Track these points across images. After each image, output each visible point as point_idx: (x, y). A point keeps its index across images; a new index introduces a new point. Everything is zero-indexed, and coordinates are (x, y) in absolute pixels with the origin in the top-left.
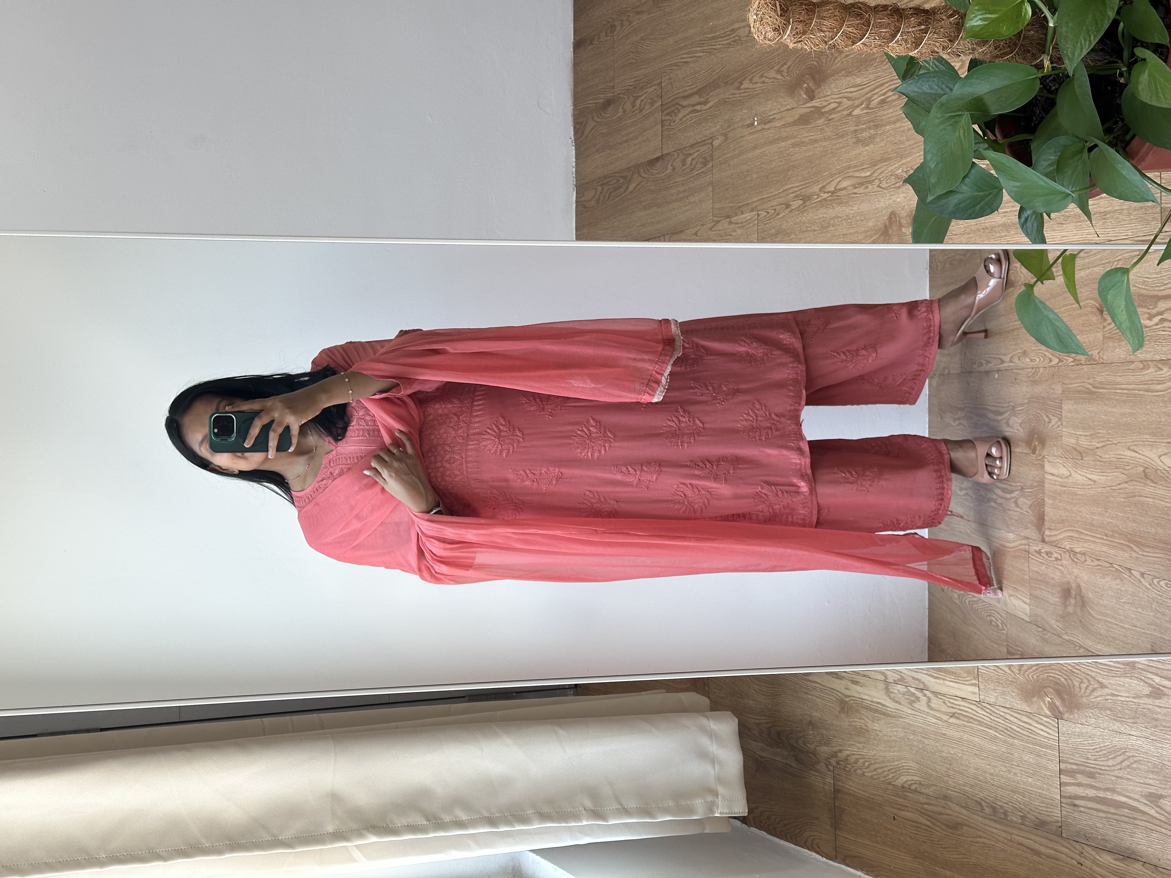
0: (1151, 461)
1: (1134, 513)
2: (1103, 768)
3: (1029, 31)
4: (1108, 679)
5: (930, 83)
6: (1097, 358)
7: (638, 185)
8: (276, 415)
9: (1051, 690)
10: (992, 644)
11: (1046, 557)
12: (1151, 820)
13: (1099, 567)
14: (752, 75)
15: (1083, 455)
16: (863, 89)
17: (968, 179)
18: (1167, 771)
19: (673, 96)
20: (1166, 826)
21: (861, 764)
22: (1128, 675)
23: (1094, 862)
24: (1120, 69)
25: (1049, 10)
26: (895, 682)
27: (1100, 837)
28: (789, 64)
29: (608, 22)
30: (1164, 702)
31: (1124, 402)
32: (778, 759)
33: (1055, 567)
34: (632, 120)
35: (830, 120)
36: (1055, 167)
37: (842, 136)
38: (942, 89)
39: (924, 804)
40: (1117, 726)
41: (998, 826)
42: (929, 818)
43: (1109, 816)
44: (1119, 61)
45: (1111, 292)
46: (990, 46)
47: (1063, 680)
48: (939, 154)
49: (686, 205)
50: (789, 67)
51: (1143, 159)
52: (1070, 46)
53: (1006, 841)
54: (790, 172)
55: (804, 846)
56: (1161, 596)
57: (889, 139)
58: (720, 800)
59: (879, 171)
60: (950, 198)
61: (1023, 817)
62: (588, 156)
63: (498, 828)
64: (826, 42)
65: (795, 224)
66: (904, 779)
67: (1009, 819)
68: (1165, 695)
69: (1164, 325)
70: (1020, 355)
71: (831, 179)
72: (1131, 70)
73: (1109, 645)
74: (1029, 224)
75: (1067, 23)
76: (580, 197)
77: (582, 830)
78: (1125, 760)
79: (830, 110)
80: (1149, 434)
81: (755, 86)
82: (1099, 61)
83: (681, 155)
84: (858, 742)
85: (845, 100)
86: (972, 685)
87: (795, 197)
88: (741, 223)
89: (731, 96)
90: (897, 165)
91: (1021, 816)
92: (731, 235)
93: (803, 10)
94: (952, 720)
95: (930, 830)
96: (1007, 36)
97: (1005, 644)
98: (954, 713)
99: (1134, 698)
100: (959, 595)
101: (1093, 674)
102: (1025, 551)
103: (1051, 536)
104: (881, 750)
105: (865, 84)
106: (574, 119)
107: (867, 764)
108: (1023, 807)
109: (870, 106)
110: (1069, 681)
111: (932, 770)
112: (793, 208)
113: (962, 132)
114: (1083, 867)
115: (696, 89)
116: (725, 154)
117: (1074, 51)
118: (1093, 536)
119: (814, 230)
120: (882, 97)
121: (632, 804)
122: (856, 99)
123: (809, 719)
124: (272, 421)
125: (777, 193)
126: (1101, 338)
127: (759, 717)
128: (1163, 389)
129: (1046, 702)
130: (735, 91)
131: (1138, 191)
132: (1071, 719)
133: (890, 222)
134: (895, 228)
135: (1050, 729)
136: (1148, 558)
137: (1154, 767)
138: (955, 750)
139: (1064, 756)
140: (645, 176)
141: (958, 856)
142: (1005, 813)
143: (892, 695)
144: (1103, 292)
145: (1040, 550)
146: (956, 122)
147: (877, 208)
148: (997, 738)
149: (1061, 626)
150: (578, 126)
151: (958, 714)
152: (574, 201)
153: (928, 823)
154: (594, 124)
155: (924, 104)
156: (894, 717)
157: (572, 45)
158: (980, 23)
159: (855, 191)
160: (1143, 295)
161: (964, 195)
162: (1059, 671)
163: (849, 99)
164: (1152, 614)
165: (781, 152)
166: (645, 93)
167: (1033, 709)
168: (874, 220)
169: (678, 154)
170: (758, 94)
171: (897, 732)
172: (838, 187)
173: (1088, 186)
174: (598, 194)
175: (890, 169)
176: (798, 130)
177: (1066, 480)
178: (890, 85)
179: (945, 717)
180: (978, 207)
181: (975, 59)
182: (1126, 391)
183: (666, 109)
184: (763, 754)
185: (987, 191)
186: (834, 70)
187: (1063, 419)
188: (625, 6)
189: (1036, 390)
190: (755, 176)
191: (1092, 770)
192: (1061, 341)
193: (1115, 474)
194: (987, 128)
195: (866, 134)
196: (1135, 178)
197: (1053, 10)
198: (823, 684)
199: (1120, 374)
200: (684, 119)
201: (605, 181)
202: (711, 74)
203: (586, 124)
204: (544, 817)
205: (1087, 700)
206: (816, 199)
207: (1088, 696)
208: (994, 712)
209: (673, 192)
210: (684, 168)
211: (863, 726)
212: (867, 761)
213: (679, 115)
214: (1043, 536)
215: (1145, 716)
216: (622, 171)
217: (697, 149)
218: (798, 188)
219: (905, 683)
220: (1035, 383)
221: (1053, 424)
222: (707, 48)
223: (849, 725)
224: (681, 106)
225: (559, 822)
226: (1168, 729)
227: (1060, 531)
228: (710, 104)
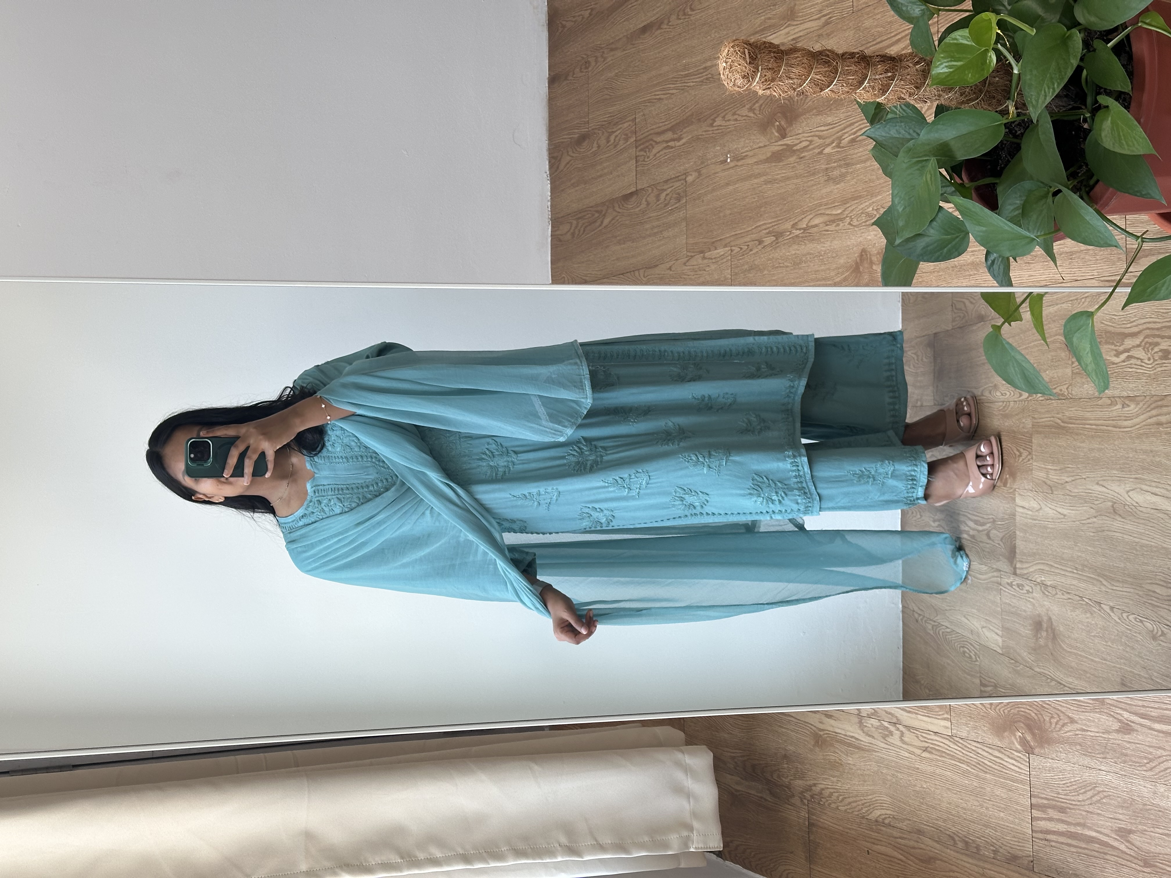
0: (1119, 496)
1: (1103, 547)
2: (1074, 803)
3: (995, 77)
4: (1078, 714)
5: (897, 128)
6: (1066, 394)
7: (613, 219)
8: (252, 441)
9: (1022, 725)
10: (966, 675)
11: (1017, 589)
12: (1121, 855)
13: (1070, 601)
14: (724, 113)
15: (1053, 489)
16: (834, 127)
17: (935, 223)
18: (1137, 806)
19: (648, 131)
20: (1136, 861)
21: (836, 798)
24: (1084, 115)
25: (1014, 57)
26: (869, 716)
27: (1071, 872)
28: (761, 102)
29: (583, 58)
30: (1133, 737)
31: (1092, 437)
32: (753, 792)
33: (1026, 600)
34: (607, 155)
35: (802, 158)
36: (1020, 211)
37: (814, 174)
38: (909, 134)
39: (897, 838)
40: (1087, 761)
41: (970, 861)
42: (901, 852)
43: (1080, 850)
44: (1083, 107)
45: (1077, 335)
46: (956, 93)
47: (1033, 715)
48: (907, 198)
49: (660, 240)
50: (761, 105)
51: (1106, 204)
52: (1034, 93)
53: (978, 875)
54: (763, 209)
56: (1130, 630)
57: (859, 178)
58: (695, 835)
59: (850, 209)
60: (918, 241)
61: (995, 852)
62: (563, 190)
63: (473, 865)
64: (794, 89)
65: (769, 260)
66: (877, 813)
67: (981, 853)
68: (1133, 730)
69: (1131, 362)
70: (991, 388)
71: (803, 216)
72: (1094, 115)
73: (1080, 679)
74: (995, 267)
75: (1031, 71)
76: (556, 231)
77: (558, 866)
78: (1095, 795)
79: (802, 148)
80: (1117, 470)
81: (728, 123)
82: (1064, 106)
83: (655, 190)
84: (832, 776)
85: (816, 139)
86: (945, 719)
87: (768, 233)
88: (715, 258)
89: (704, 133)
90: (867, 204)
91: (993, 851)
92: (705, 270)
93: (772, 57)
94: (925, 755)
95: (902, 863)
96: (972, 83)
97: (978, 675)
98: (927, 748)
99: (1103, 733)
100: (933, 626)
101: (1063, 709)
102: (998, 583)
103: (1022, 569)
104: (854, 784)
105: (836, 123)
106: (550, 154)
107: (841, 798)
108: (995, 841)
109: (841, 145)
110: (1040, 716)
111: (905, 804)
112: (766, 244)
113: (929, 176)
115: (670, 126)
116: (699, 190)
117: (1038, 99)
118: (1064, 570)
119: (787, 267)
120: (853, 136)
121: (607, 840)
122: (827, 138)
123: (783, 753)
124: (248, 448)
125: (750, 229)
126: (1070, 374)
127: (734, 751)
128: (1130, 425)
129: (1017, 737)
130: (708, 128)
131: (1102, 236)
132: (1042, 753)
133: (861, 260)
134: (866, 265)
135: (1021, 763)
136: (1117, 592)
137: (1124, 803)
138: (928, 784)
139: (1035, 790)
140: (620, 211)
142: (978, 848)
143: (865, 729)
144: (1068, 335)
145: (1012, 582)
146: (923, 167)
147: (848, 246)
148: (969, 772)
149: (1033, 658)
150: (553, 161)
151: (931, 748)
152: (550, 235)
153: (901, 857)
154: (569, 158)
155: (891, 148)
156: (868, 751)
157: (547, 81)
158: (946, 70)
159: (827, 228)
160: (1109, 332)
161: (931, 238)
162: (1030, 706)
163: (820, 137)
164: (1121, 648)
165: (754, 189)
166: (619, 129)
167: (1004, 744)
168: (845, 257)
169: (653, 190)
170: (730, 131)
171: (870, 765)
172: (810, 224)
173: (1053, 230)
174: (573, 228)
175: (862, 206)
176: (770, 167)
177: (1037, 513)
178: (860, 125)
179: (918, 752)
180: (945, 250)
181: (942, 104)
182: (1094, 427)
183: (640, 145)
184: (738, 788)
185: (953, 234)
186: (805, 109)
187: (1034, 453)
188: (599, 43)
189: (1006, 424)
190: (728, 212)
191: (1062, 804)
192: (1028, 381)
193: (1085, 508)
194: (953, 171)
195: (836, 173)
196: (1099, 223)
197: (1018, 57)
198: (798, 718)
199: (1089, 410)
200: (658, 155)
201: (580, 215)
202: (685, 111)
203: (561, 158)
204: (519, 853)
205: (1058, 735)
206: (789, 235)
207: (1059, 731)
208: (966, 746)
209: (648, 226)
210: (658, 203)
211: (838, 760)
212: (841, 795)
213: (653, 150)
214: (1015, 568)
215: (1115, 751)
216: (597, 205)
217: (671, 185)
218: (771, 225)
219: (879, 717)
220: (1006, 416)
221: (1023, 458)
222: (680, 85)
223: (823, 759)
224: (656, 142)
225: (534, 859)
226: (1138, 764)
227: (1031, 564)
228: (684, 141)
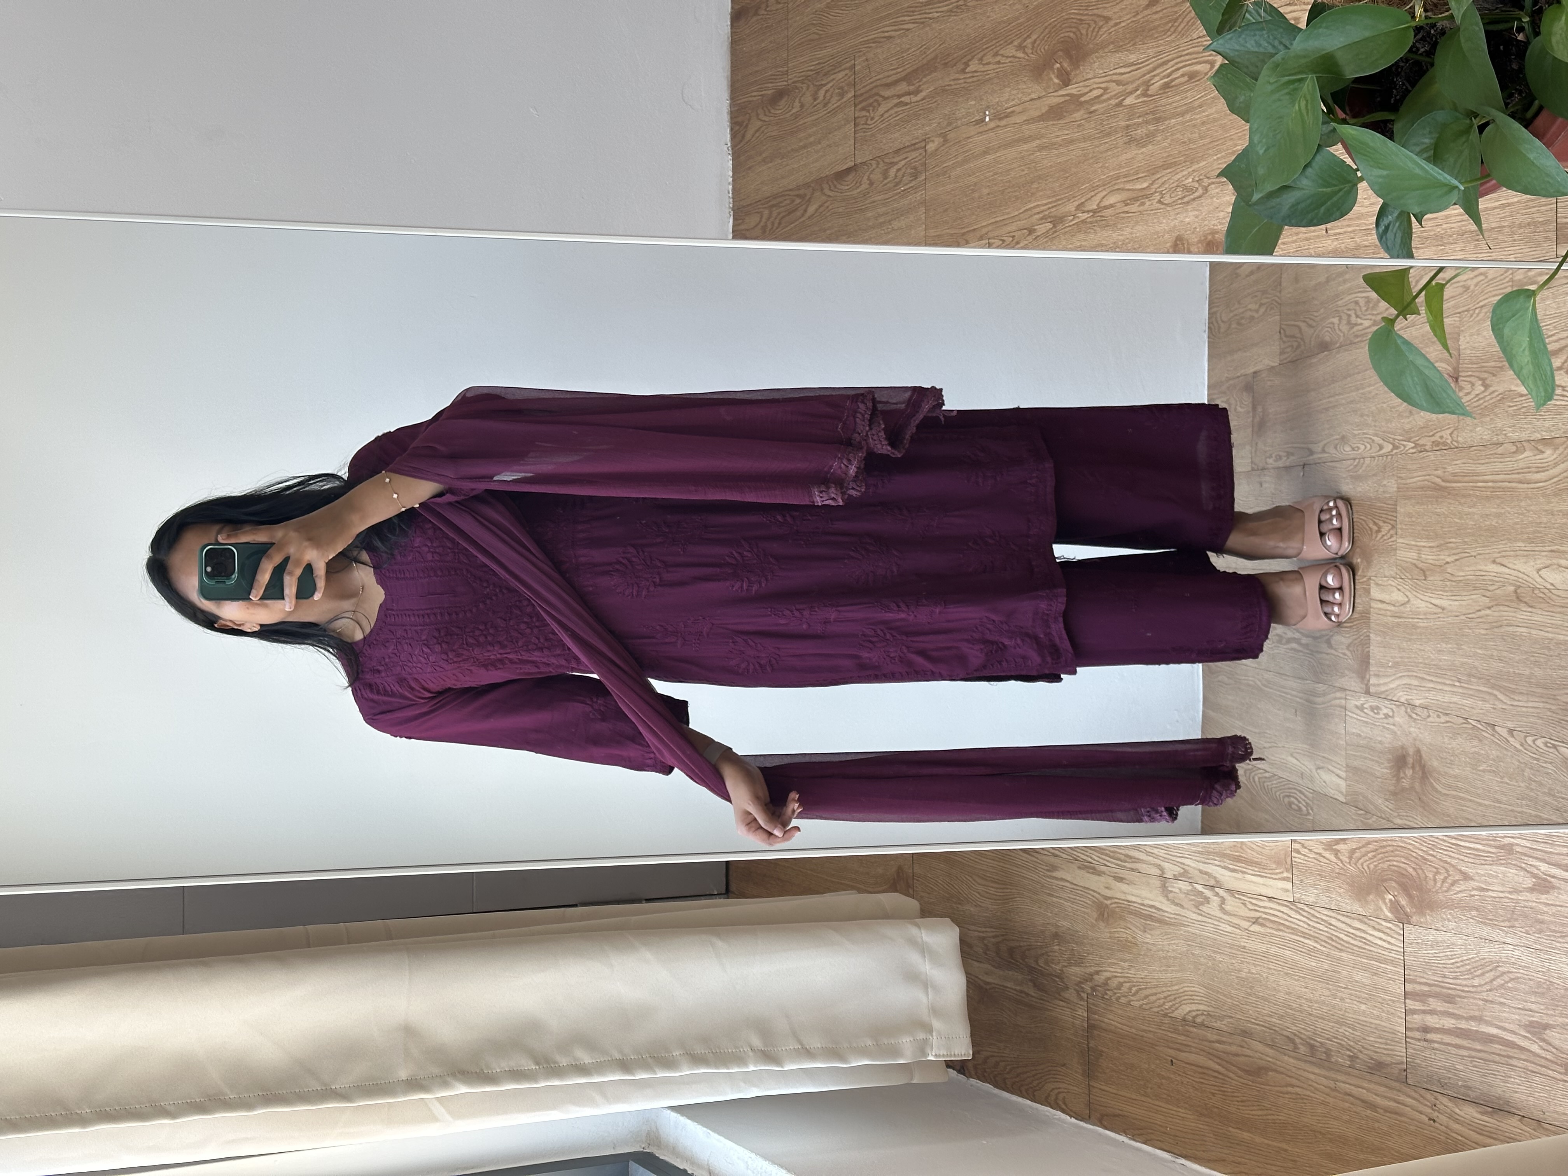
0: (1526, 578)
1: (1501, 648)
2: (1466, 989)
5: (1257, 38)
6: (1449, 441)
7: (820, 207)
8: (292, 550)
9: (1394, 884)
11: (1371, 714)
12: (1532, 1058)
13: (1448, 724)
14: (982, 54)
15: (1427, 573)
16: (1139, 68)
17: (1309, 170)
18: (1556, 991)
19: (871, 83)
20: (1554, 1067)
21: (1126, 990)
22: (1503, 862)
23: (1452, 1117)
24: (1520, 20)
26: (1176, 878)
27: (1460, 1083)
28: (1034, 37)
30: (1553, 898)
31: (1488, 498)
32: (1009, 985)
33: (1384, 727)
34: (813, 118)
35: (1091, 112)
36: (1432, 152)
37: (1109, 135)
38: (1274, 46)
39: (1213, 1042)
40: (1486, 931)
41: (1317, 1071)
42: (1219, 1061)
43: (1473, 1054)
44: (1519, 10)
45: (1510, 324)
47: (1411, 870)
49: (888, 233)
50: (1035, 41)
53: (1328, 1090)
54: (1035, 185)
55: (1046, 1102)
56: (1537, 760)
57: (1173, 138)
58: (935, 1038)
59: (1160, 181)
60: (1285, 196)
61: (1353, 1058)
62: (750, 168)
63: (633, 1075)
66: (1187, 1008)
67: (1333, 1060)
68: (1554, 887)
70: (1336, 442)
71: (1093, 193)
72: (1535, 21)
74: (1390, 235)
76: (739, 225)
77: (748, 1079)
78: (1498, 977)
79: (1092, 99)
80: (1523, 541)
81: (987, 68)
82: (1489, 10)
83: (881, 164)
84: (1122, 960)
85: (1113, 84)
86: (1284, 879)
87: (1042, 219)
89: (952, 83)
90: (1185, 173)
91: (1349, 1056)
94: (1256, 928)
95: (1220, 1076)
98: (1257, 919)
99: (1510, 892)
101: (1454, 862)
102: (1341, 707)
103: (1379, 685)
104: (1154, 970)
105: (1142, 63)
106: (731, 118)
107: (1134, 989)
108: (1352, 1043)
109: (1149, 93)
110: (1420, 872)
111: (1225, 995)
112: (1039, 234)
113: (1303, 103)
114: (1437, 1125)
115: (903, 74)
116: (945, 162)
118: (1441, 683)
120: (1166, 80)
121: (815, 1043)
122: (1127, 84)
123: (1054, 930)
124: (287, 560)
125: (1016, 213)
127: (984, 929)
128: (1544, 478)
129: (1387, 901)
130: (958, 76)
131: (1551, 181)
132: (1421, 923)
135: (1392, 937)
136: (1519, 709)
137: (1539, 987)
138: (1259, 968)
139: (1411, 973)
140: (831, 194)
141: (1260, 1113)
142: (1328, 1052)
143: (1171, 895)
144: (1498, 324)
145: (1362, 705)
146: (1295, 89)
147: (1157, 233)
148: (1318, 950)
149: (1391, 806)
150: (737, 128)
151: (1264, 919)
152: (731, 230)
153: (1217, 1067)
154: (759, 123)
155: (1247, 67)
156: (1173, 924)
157: (729, 17)
159: (1126, 209)
161: (1303, 192)
162: (1407, 858)
163: (1118, 83)
164: (1523, 785)
165: (1022, 158)
166: (831, 81)
167: (1368, 911)
169: (878, 164)
170: (990, 79)
171: (1177, 945)
172: (1102, 204)
173: (1479, 177)
174: (764, 220)
175: (1178, 176)
176: (1046, 127)
177: (1402, 608)
178: (1177, 63)
179: (1245, 924)
180: (1323, 209)
181: (1321, 3)
182: (1490, 484)
183: (860, 102)
184: (989, 980)
185: (1335, 186)
186: (1097, 44)
187: (1399, 526)
189: (1359, 489)
190: (986, 191)
191: (1450, 991)
192: (1431, 396)
193: (1473, 596)
194: (1335, 102)
195: (1141, 131)
196: (1548, 164)
198: (1075, 882)
199: (1483, 461)
200: (886, 115)
201: (774, 202)
202: (925, 53)
203: (747, 124)
204: (697, 1060)
205: (1445, 896)
206: (1072, 221)
207: (1446, 891)
208: (1313, 916)
209: (870, 214)
210: (886, 181)
211: (1130, 939)
212: (1134, 986)
213: (880, 109)
214: (1367, 686)
215: (1526, 917)
216: (798, 188)
217: (904, 156)
218: (1046, 207)
219: (1190, 878)
220: (1357, 478)
221: (1383, 533)
222: (919, 17)
223: (1110, 937)
224: (883, 97)
225: (717, 1067)
226: (1559, 935)
227: (1393, 678)
228: (923, 94)
